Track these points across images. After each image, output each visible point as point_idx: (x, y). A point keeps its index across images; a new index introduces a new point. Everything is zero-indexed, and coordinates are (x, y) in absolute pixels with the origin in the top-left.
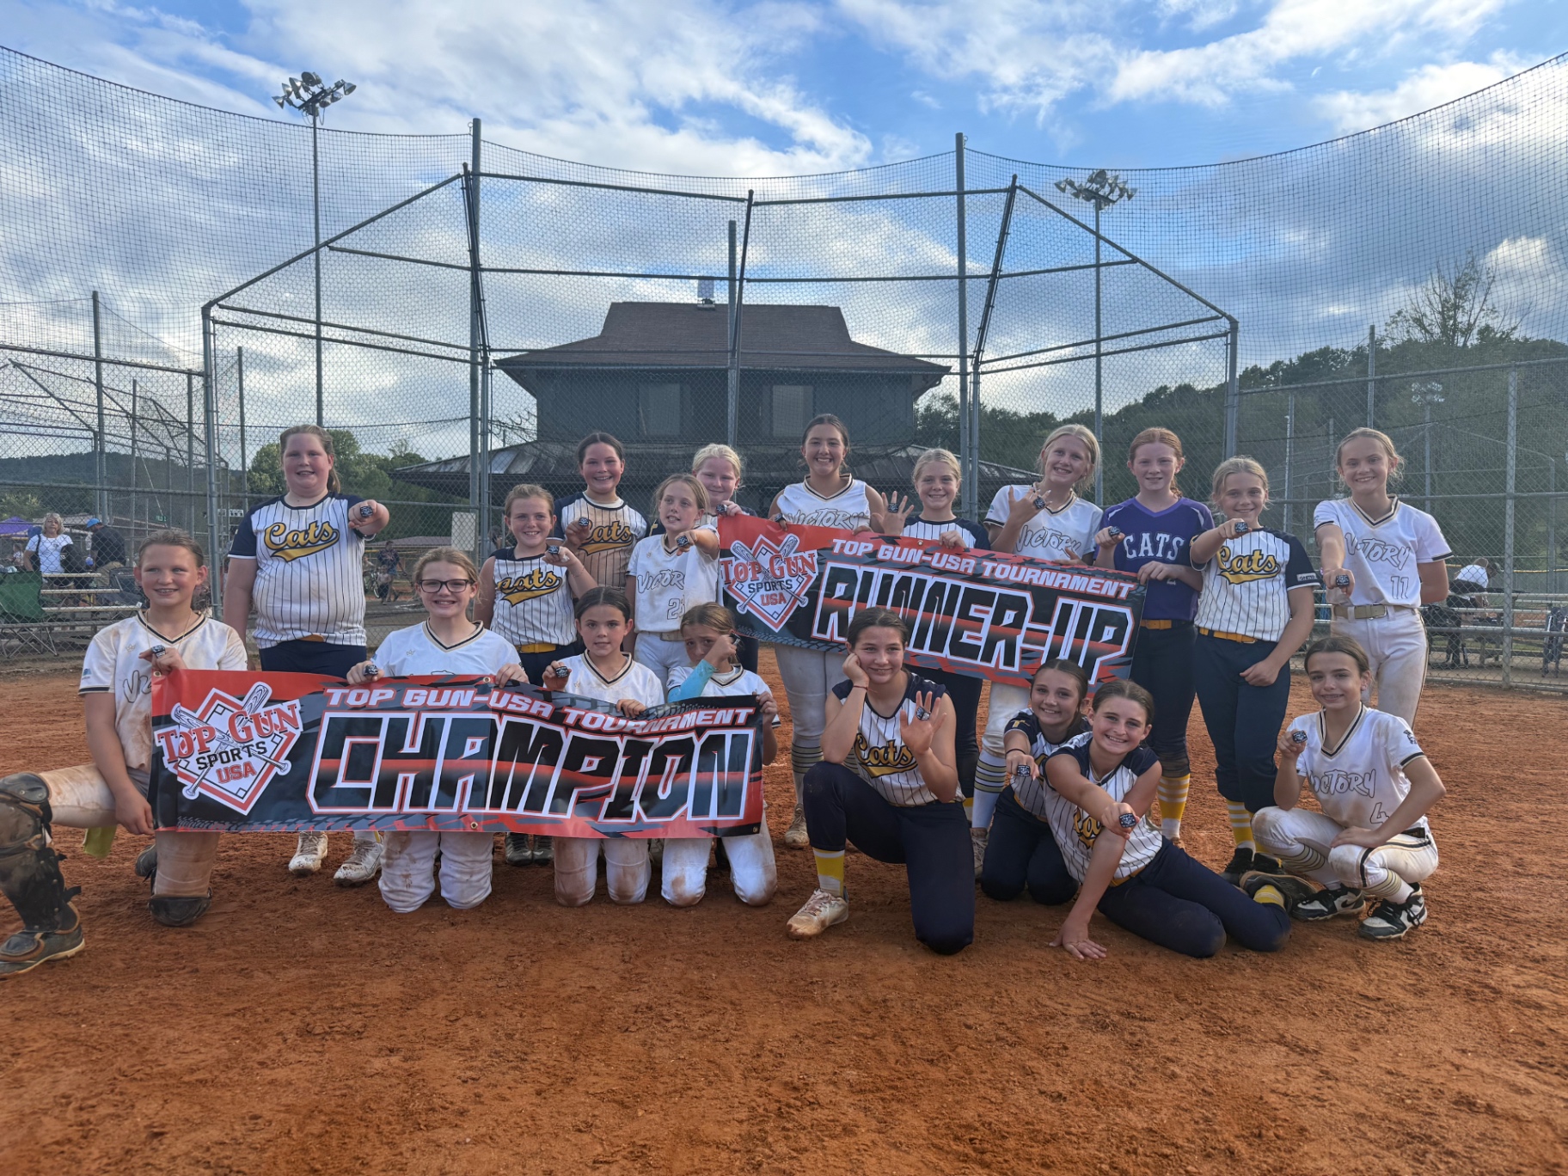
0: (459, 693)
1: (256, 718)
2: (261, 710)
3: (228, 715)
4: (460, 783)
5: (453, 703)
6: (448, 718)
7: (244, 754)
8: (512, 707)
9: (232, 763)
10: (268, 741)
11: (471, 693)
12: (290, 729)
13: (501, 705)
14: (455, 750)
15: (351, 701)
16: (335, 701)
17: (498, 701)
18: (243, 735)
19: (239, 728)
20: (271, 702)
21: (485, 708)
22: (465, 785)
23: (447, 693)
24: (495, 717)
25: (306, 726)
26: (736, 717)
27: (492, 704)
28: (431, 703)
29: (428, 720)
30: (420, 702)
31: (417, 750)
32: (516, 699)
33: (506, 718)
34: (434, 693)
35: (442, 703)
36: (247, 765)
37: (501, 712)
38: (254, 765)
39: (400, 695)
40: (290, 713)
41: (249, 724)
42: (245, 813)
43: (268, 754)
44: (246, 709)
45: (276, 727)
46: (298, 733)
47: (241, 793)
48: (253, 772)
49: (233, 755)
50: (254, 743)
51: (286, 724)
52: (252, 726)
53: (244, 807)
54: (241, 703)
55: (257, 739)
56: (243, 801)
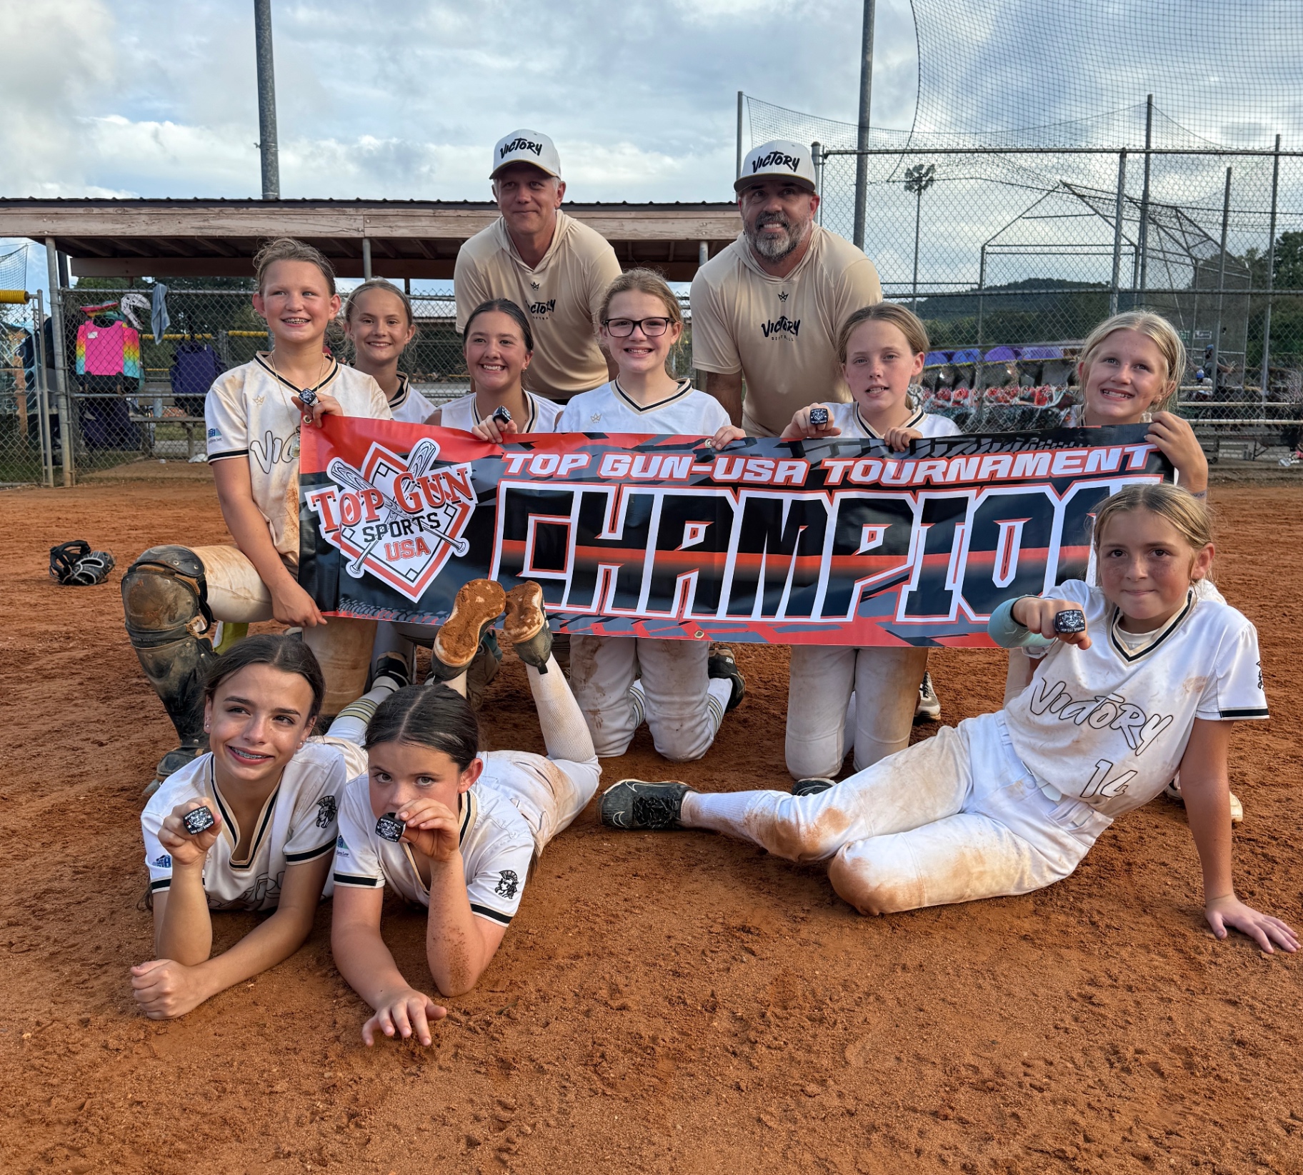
0: (672, 460)
1: (423, 482)
2: (428, 473)
3: (392, 477)
4: (680, 581)
5: (664, 475)
6: (659, 494)
7: (415, 527)
8: (749, 477)
9: (403, 537)
10: (440, 511)
11: (688, 460)
12: (463, 499)
13: (734, 476)
14: (670, 538)
15: (536, 469)
16: (515, 468)
17: (729, 470)
18: (411, 504)
19: (406, 495)
20: (437, 464)
21: (708, 482)
22: (686, 584)
23: (656, 460)
24: (726, 493)
25: (481, 497)
26: (1126, 459)
27: (719, 475)
28: (636, 473)
29: (632, 497)
30: (622, 471)
31: (618, 535)
32: (752, 464)
33: (745, 494)
34: (640, 459)
35: (650, 474)
36: (420, 541)
37: (735, 486)
38: (426, 541)
39: (597, 460)
40: (459, 479)
41: (416, 490)
42: (416, 600)
43: (442, 529)
44: (412, 471)
45: (448, 496)
46: (473, 505)
47: (412, 575)
48: (427, 551)
49: (405, 527)
50: (424, 514)
51: (458, 494)
52: (421, 492)
53: (415, 594)
54: (406, 463)
55: (428, 509)
56: (413, 585)
